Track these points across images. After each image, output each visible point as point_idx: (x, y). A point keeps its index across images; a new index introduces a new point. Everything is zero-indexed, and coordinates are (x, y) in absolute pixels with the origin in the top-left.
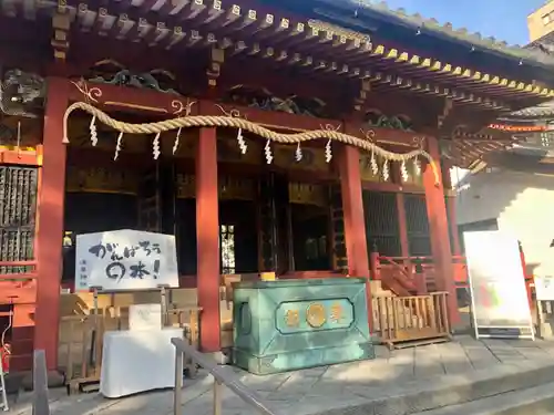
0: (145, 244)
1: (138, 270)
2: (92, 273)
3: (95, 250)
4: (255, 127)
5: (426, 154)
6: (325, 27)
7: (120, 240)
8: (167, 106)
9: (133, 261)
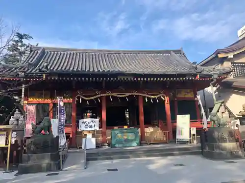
0: (92, 121)
1: (91, 127)
2: (82, 127)
3: (83, 123)
4: (114, 94)
5: (164, 95)
6: (121, 77)
7: (88, 120)
8: (95, 93)
9: (90, 125)
